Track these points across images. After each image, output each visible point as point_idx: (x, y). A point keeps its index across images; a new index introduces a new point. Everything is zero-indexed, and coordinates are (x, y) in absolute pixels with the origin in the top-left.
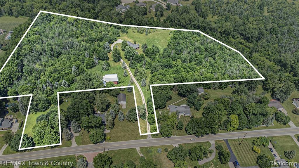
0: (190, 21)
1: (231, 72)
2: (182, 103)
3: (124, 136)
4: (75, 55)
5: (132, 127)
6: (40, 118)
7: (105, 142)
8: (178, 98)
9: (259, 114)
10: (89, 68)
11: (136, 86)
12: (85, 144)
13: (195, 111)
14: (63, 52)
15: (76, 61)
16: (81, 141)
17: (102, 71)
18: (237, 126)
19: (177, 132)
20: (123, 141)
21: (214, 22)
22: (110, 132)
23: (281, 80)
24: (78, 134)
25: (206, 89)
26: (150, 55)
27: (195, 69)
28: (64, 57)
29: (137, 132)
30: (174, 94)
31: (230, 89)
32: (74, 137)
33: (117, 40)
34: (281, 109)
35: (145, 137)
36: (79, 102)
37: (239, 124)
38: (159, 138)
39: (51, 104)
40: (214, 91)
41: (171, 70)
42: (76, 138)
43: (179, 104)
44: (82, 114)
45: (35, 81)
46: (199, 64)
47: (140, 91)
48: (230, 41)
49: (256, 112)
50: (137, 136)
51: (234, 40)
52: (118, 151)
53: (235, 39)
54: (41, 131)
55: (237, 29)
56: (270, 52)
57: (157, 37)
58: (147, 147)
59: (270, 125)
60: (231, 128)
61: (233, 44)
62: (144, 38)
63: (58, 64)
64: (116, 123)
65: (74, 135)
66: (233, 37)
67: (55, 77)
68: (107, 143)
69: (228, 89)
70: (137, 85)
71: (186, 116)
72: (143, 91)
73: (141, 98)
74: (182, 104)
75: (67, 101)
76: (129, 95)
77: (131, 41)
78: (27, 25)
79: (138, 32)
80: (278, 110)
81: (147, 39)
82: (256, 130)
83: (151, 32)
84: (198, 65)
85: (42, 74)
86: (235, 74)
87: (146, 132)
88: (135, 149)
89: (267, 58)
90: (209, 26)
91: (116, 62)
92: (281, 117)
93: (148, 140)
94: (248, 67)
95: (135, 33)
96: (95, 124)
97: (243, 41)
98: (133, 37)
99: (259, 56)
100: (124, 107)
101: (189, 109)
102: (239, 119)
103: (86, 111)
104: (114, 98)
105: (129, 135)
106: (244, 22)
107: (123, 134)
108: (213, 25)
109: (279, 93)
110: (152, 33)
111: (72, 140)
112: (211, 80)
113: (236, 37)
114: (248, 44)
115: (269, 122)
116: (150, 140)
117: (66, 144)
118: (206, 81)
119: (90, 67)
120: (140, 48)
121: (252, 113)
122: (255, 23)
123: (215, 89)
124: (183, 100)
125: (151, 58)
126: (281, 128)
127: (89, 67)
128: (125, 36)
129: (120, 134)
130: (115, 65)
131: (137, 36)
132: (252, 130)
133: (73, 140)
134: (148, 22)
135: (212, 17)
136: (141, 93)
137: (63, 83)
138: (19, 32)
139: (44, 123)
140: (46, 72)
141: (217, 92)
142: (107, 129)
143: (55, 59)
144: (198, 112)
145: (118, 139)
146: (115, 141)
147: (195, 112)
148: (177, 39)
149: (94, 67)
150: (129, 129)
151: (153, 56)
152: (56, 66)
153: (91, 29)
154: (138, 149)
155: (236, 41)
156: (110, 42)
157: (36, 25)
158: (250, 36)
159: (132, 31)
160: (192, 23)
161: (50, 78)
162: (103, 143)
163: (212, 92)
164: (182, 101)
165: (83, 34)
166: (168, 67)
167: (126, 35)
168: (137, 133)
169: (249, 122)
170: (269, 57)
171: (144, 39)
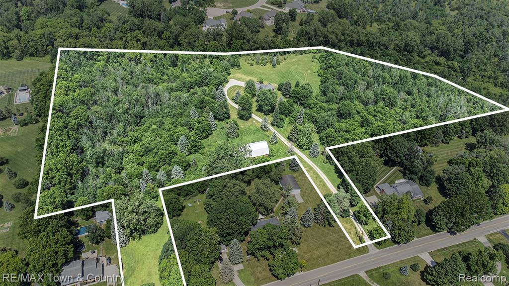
2: (395, 177)
3: (327, 255)
7: (297, 274)
8: (384, 168)
13: (424, 188)
15: (176, 127)
17: (228, 140)
20: (328, 264)
24: (241, 267)
29: (346, 243)
31: (460, 141)
32: (236, 274)
33: (228, 82)
35: (365, 249)
40: (435, 148)
42: (239, 274)
46: (391, 104)
47: (312, 166)
50: (350, 252)
51: (422, 60)
53: (423, 58)
57: (293, 67)
58: (378, 269)
60: (505, 208)
66: (418, 55)
68: (302, 273)
69: (456, 141)
70: (302, 156)
71: (416, 200)
72: (317, 166)
73: (321, 178)
74: (396, 179)
75: (190, 205)
79: (257, 63)
81: (277, 73)
83: (280, 60)
84: (390, 106)
87: (361, 240)
88: (358, 276)
91: (244, 120)
93: (372, 255)
95: (252, 65)
97: (439, 59)
98: (253, 73)
100: (300, 201)
101: (415, 186)
105: (335, 250)
107: (322, 251)
110: (282, 63)
111: (233, 281)
113: (424, 53)
114: (450, 63)
116: (376, 254)
119: (206, 135)
123: (437, 144)
124: (395, 172)
127: (204, 135)
128: (237, 73)
129: (317, 253)
130: (247, 126)
131: (258, 70)
133: (237, 280)
135: (371, 26)
136: (316, 169)
137: (173, 172)
141: (441, 150)
144: (429, 188)
145: (318, 262)
146: (314, 266)
147: (425, 190)
149: (210, 134)
153: (173, 67)
154: (363, 275)
159: (246, 63)
165: (165, 77)
166: (346, 116)
167: (239, 71)
168: (347, 245)
170: (491, 80)
171: (272, 74)
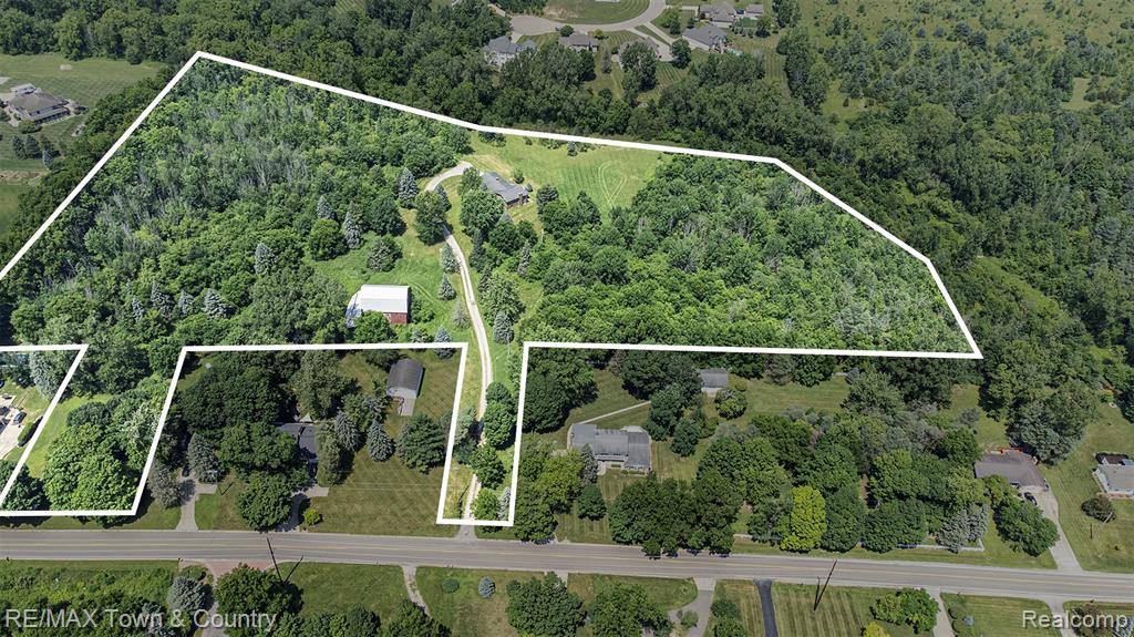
0: (746, 113)
1: (852, 321)
2: (631, 418)
3: (373, 518)
4: (284, 204)
5: (411, 487)
6: (81, 415)
7: (297, 531)
8: (622, 398)
9: (919, 497)
10: (323, 258)
11: (475, 337)
12: (224, 528)
13: (673, 456)
14: (242, 191)
15: (280, 227)
16: (215, 515)
17: (364, 272)
18: (817, 534)
19: (576, 528)
20: (364, 533)
21: (847, 122)
22: (325, 495)
23: (1064, 374)
24: (212, 489)
25: (739, 374)
26: (557, 229)
27: (717, 297)
28: (239, 211)
29: (426, 507)
30: (608, 383)
31: (842, 388)
32: (194, 498)
33: (454, 166)
34: (1035, 490)
35: (451, 530)
36: (229, 374)
37: (829, 528)
38: (500, 541)
39: (149, 372)
40: (772, 388)
41: (618, 293)
42: (201, 500)
43: (615, 422)
44: (232, 415)
45: (118, 283)
46: (740, 277)
47: (483, 358)
48: (892, 200)
49: (906, 489)
50: (421, 523)
51: (910, 199)
52: (335, 567)
53: (916, 193)
54: (69, 459)
55: (933, 158)
56: (1050, 258)
57: (609, 163)
58: (444, 570)
59: (969, 549)
60: (793, 538)
61: (903, 213)
62: (558, 164)
63: (215, 232)
64: (359, 466)
65: (196, 489)
66: (909, 187)
67: (188, 275)
68: (304, 532)
69: (834, 386)
70: (478, 334)
71: (631, 473)
72: (493, 360)
73: (480, 383)
74: (631, 423)
75: (208, 365)
76: (438, 368)
77: (507, 171)
78: (146, 91)
80: (1023, 490)
81: (568, 168)
82: (903, 559)
84: (733, 280)
85: (148, 261)
86: (867, 328)
87: (459, 513)
88: (398, 570)
89: (1030, 280)
90: (816, 137)
91: (425, 242)
92: (1018, 522)
93: (456, 543)
94: (937, 307)
95: (530, 143)
96: (263, 456)
97: (947, 206)
98: (519, 160)
99: (1003, 268)
100: (407, 410)
101: (647, 445)
102: (829, 508)
103: (247, 408)
104: (379, 374)
105: (394, 514)
106: (969, 133)
107: (370, 508)
108: (839, 135)
109: (1033, 424)
111: (182, 508)
112: (758, 344)
113: (921, 186)
114: (963, 217)
115: (961, 535)
116: (465, 544)
117: (159, 518)
118: (740, 346)
119: (326, 253)
120: (532, 201)
121: (890, 490)
122: (1016, 136)
123: (776, 379)
124: (639, 410)
125: (560, 240)
126: (1013, 565)
127: (320, 252)
128: (489, 153)
129: (358, 507)
130: (420, 256)
131: (534, 155)
132: (886, 558)
133: (188, 509)
134: (582, 107)
135: (846, 105)
136: (486, 365)
137: (206, 301)
138: (115, 111)
139: (90, 432)
140: (162, 257)
141: (784, 394)
142: (320, 482)
143: (210, 213)
144: (683, 460)
145: (347, 523)
146: (335, 528)
147: (672, 460)
148: (676, 176)
149: (341, 254)
150: (399, 495)
151: (567, 235)
152: (202, 237)
154: (409, 571)
155: (917, 201)
156: (425, 170)
157: (181, 92)
158: (974, 185)
160: (752, 122)
161: (174, 277)
162: (291, 532)
163: (764, 392)
164: (633, 412)
165: (337, 135)
166: (607, 277)
167: (498, 150)
168: (425, 513)
169: (874, 526)
170: (1039, 275)
171: (557, 168)
